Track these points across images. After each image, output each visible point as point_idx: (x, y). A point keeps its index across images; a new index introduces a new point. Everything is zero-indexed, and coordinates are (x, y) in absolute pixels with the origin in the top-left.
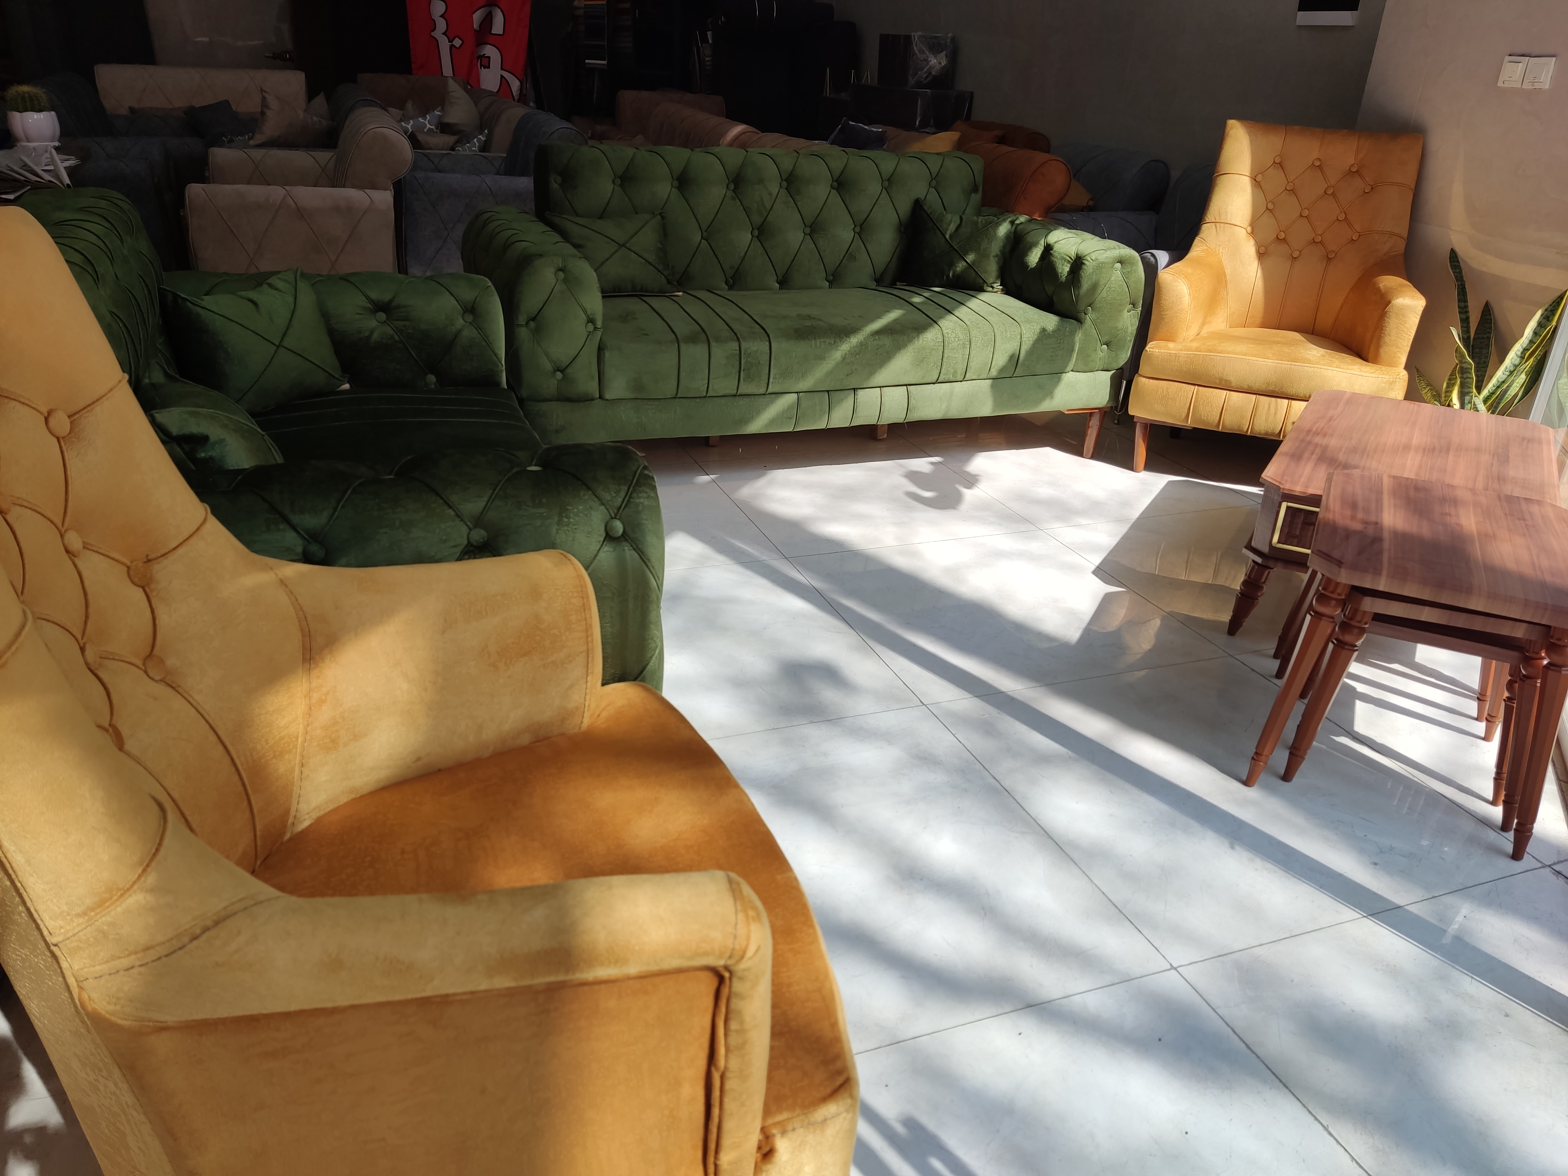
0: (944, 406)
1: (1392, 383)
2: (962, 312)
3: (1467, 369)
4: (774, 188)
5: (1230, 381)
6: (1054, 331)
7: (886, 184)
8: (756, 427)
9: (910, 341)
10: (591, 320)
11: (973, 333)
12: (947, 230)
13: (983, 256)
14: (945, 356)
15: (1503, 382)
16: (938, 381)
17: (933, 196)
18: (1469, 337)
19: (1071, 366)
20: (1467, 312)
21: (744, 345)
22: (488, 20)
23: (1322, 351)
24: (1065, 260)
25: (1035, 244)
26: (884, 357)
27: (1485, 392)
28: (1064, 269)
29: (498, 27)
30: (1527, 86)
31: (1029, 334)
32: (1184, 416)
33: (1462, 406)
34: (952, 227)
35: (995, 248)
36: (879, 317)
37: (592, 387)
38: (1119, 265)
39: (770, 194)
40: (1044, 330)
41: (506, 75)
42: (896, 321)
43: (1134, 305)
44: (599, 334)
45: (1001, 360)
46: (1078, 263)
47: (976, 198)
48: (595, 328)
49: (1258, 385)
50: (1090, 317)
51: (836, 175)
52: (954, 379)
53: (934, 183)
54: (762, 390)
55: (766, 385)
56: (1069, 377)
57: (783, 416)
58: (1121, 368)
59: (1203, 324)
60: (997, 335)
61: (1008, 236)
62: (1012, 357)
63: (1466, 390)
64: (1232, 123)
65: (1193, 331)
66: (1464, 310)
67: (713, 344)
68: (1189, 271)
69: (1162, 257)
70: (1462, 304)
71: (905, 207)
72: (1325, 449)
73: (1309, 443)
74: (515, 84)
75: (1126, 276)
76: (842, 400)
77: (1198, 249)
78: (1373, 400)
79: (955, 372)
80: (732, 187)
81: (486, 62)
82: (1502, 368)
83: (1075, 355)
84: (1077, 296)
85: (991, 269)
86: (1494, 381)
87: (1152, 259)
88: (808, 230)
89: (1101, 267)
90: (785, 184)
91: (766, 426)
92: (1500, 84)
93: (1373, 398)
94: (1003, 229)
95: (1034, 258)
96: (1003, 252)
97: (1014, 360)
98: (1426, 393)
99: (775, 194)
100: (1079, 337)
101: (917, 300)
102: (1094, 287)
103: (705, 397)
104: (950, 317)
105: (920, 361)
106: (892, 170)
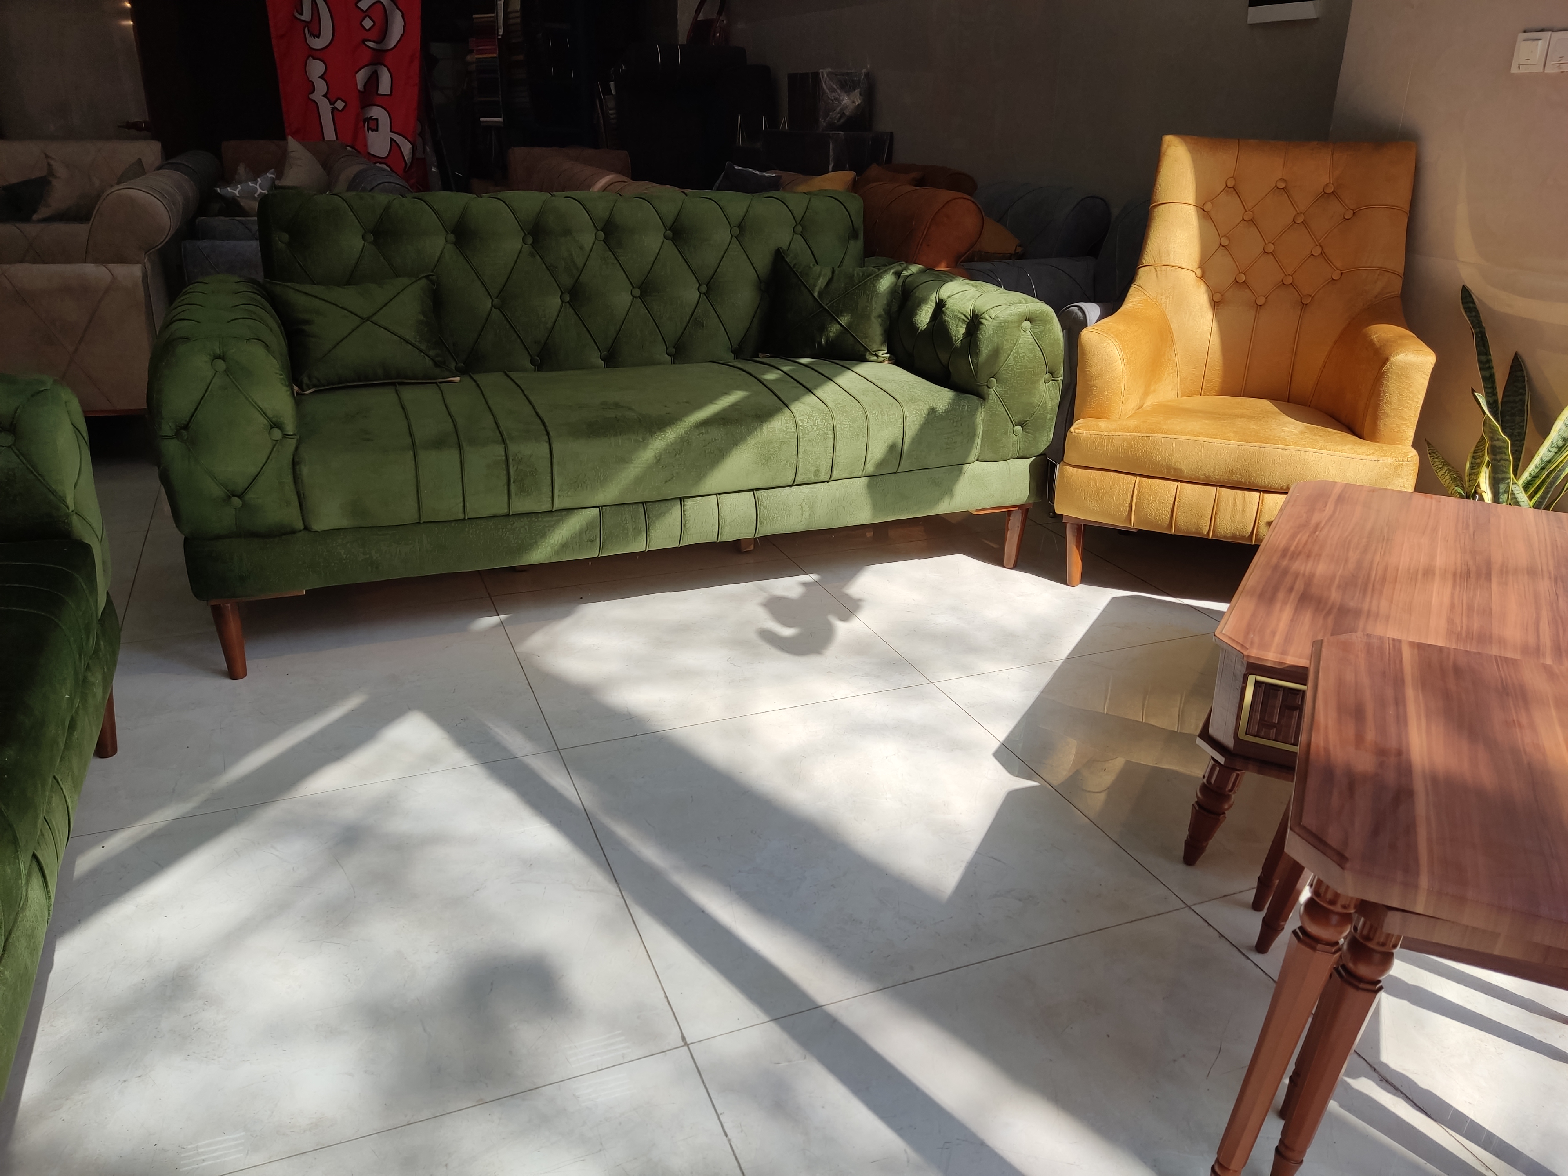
0: (806, 514)
1: (1398, 468)
2: (827, 391)
3: (1500, 448)
4: (588, 238)
5: (1181, 470)
6: (947, 411)
7: (736, 231)
8: (540, 555)
9: (750, 432)
10: (275, 425)
11: (837, 418)
12: (815, 285)
13: (862, 317)
14: (801, 450)
15: (1549, 462)
16: (795, 483)
17: (799, 244)
18: (1496, 401)
19: (975, 453)
20: (1491, 368)
21: (513, 448)
22: (373, 80)
23: (1300, 426)
24: (959, 318)
25: (924, 300)
26: (717, 455)
27: (1525, 476)
28: (959, 331)
29: (385, 85)
30: (1551, 70)
31: (914, 419)
32: (1125, 515)
33: (1496, 499)
34: (822, 282)
35: (878, 307)
36: (712, 400)
37: (291, 516)
38: (1027, 324)
39: (582, 248)
40: (932, 411)
41: (397, 138)
42: (734, 406)
43: (1052, 373)
44: (293, 442)
45: (877, 451)
46: (975, 322)
47: (856, 246)
48: (285, 436)
49: (1219, 472)
50: (994, 392)
51: (669, 223)
52: (816, 480)
53: (799, 229)
54: (546, 507)
55: (550, 500)
56: (974, 469)
57: (581, 538)
58: (1043, 454)
59: (1146, 394)
60: (871, 419)
61: (893, 291)
62: (892, 447)
63: (1500, 476)
64: (1168, 139)
65: (1131, 405)
66: (1486, 365)
67: (467, 448)
68: (1122, 327)
69: (1092, 310)
70: (1483, 358)
71: (763, 259)
72: (1309, 581)
73: (1285, 572)
74: (406, 148)
75: (1038, 338)
76: (663, 514)
77: (1134, 300)
78: (1374, 492)
79: (817, 471)
80: (530, 240)
81: (374, 125)
82: (1547, 443)
83: (978, 441)
84: (976, 365)
85: (875, 331)
86: (1536, 462)
87: (1080, 314)
88: (637, 292)
89: (1003, 327)
90: (602, 235)
91: (557, 553)
92: (1514, 70)
93: (1373, 490)
94: (886, 282)
95: (924, 317)
96: (888, 311)
97: (895, 452)
98: (1443, 477)
99: (588, 249)
100: (980, 419)
101: (771, 376)
102: (996, 353)
103: (464, 519)
104: (810, 399)
105: (766, 458)
106: (742, 214)
